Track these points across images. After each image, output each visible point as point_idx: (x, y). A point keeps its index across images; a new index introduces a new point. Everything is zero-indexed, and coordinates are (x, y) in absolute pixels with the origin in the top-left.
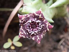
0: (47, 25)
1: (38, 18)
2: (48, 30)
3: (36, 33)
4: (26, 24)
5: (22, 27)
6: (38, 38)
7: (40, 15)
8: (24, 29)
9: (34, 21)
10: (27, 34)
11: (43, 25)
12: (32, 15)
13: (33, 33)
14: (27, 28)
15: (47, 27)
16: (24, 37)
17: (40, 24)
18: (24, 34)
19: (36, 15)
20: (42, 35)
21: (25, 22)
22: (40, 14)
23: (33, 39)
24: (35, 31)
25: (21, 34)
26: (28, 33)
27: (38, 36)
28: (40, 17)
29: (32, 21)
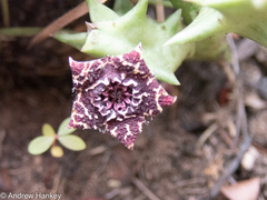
0: (158, 96)
1: (129, 73)
2: (160, 109)
3: (122, 117)
4: (92, 87)
5: (79, 95)
6: (129, 133)
7: (137, 66)
8: (87, 103)
9: (116, 83)
10: (96, 117)
11: (145, 94)
12: (112, 63)
13: (113, 116)
14: (95, 102)
15: (157, 100)
16: (86, 126)
17: (135, 92)
18: (85, 119)
19: (125, 63)
20: (140, 124)
21: (91, 84)
22: (135, 62)
23: (114, 132)
24: (120, 109)
25: (76, 117)
26: (99, 114)
27: (127, 126)
28: (136, 71)
29: (111, 81)
